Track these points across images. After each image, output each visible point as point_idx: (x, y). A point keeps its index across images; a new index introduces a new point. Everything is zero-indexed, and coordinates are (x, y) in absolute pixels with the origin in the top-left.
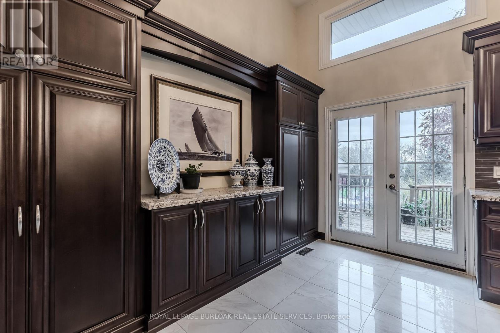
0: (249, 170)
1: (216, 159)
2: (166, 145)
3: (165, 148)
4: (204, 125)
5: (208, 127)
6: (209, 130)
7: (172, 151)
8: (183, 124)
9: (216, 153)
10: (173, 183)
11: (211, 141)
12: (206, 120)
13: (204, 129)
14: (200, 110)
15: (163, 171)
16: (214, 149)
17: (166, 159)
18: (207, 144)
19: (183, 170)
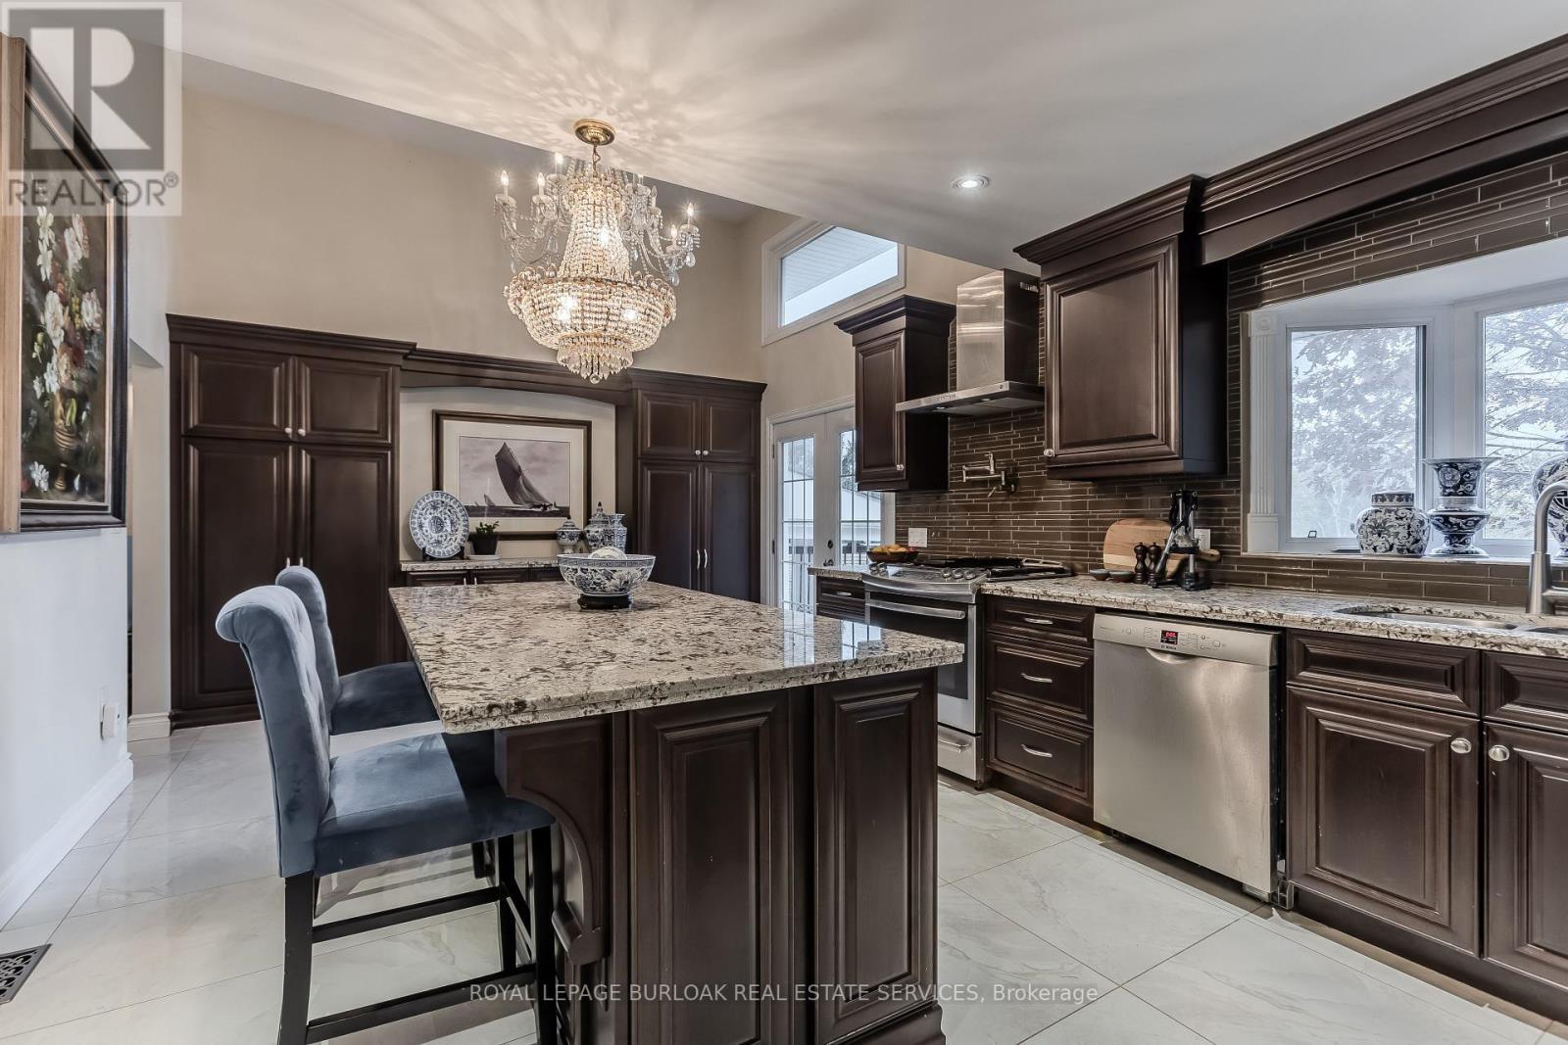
0: (588, 531)
1: (539, 514)
2: (444, 499)
3: (443, 502)
4: (517, 467)
5: (523, 469)
6: (526, 474)
7: (455, 506)
8: (482, 468)
9: (539, 507)
10: (453, 547)
11: (530, 489)
12: (520, 461)
13: (518, 473)
14: (509, 446)
15: (440, 531)
16: (534, 500)
17: (446, 516)
18: (521, 493)
19: (473, 530)
